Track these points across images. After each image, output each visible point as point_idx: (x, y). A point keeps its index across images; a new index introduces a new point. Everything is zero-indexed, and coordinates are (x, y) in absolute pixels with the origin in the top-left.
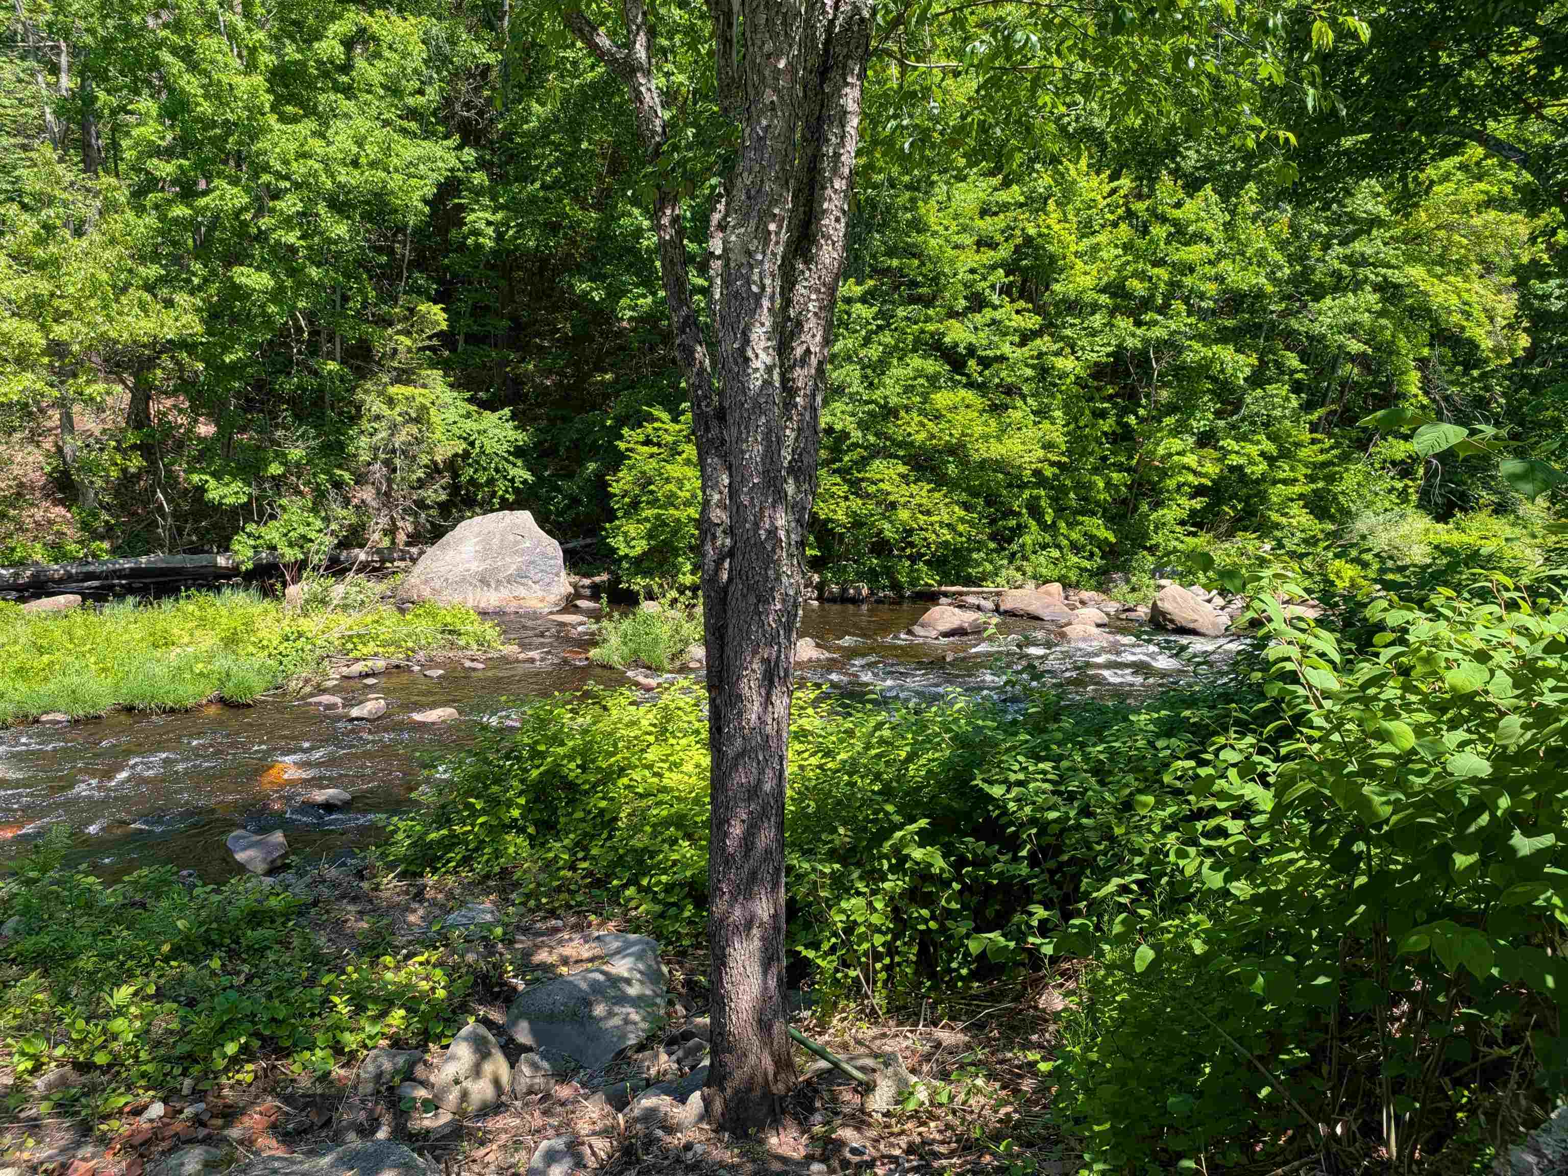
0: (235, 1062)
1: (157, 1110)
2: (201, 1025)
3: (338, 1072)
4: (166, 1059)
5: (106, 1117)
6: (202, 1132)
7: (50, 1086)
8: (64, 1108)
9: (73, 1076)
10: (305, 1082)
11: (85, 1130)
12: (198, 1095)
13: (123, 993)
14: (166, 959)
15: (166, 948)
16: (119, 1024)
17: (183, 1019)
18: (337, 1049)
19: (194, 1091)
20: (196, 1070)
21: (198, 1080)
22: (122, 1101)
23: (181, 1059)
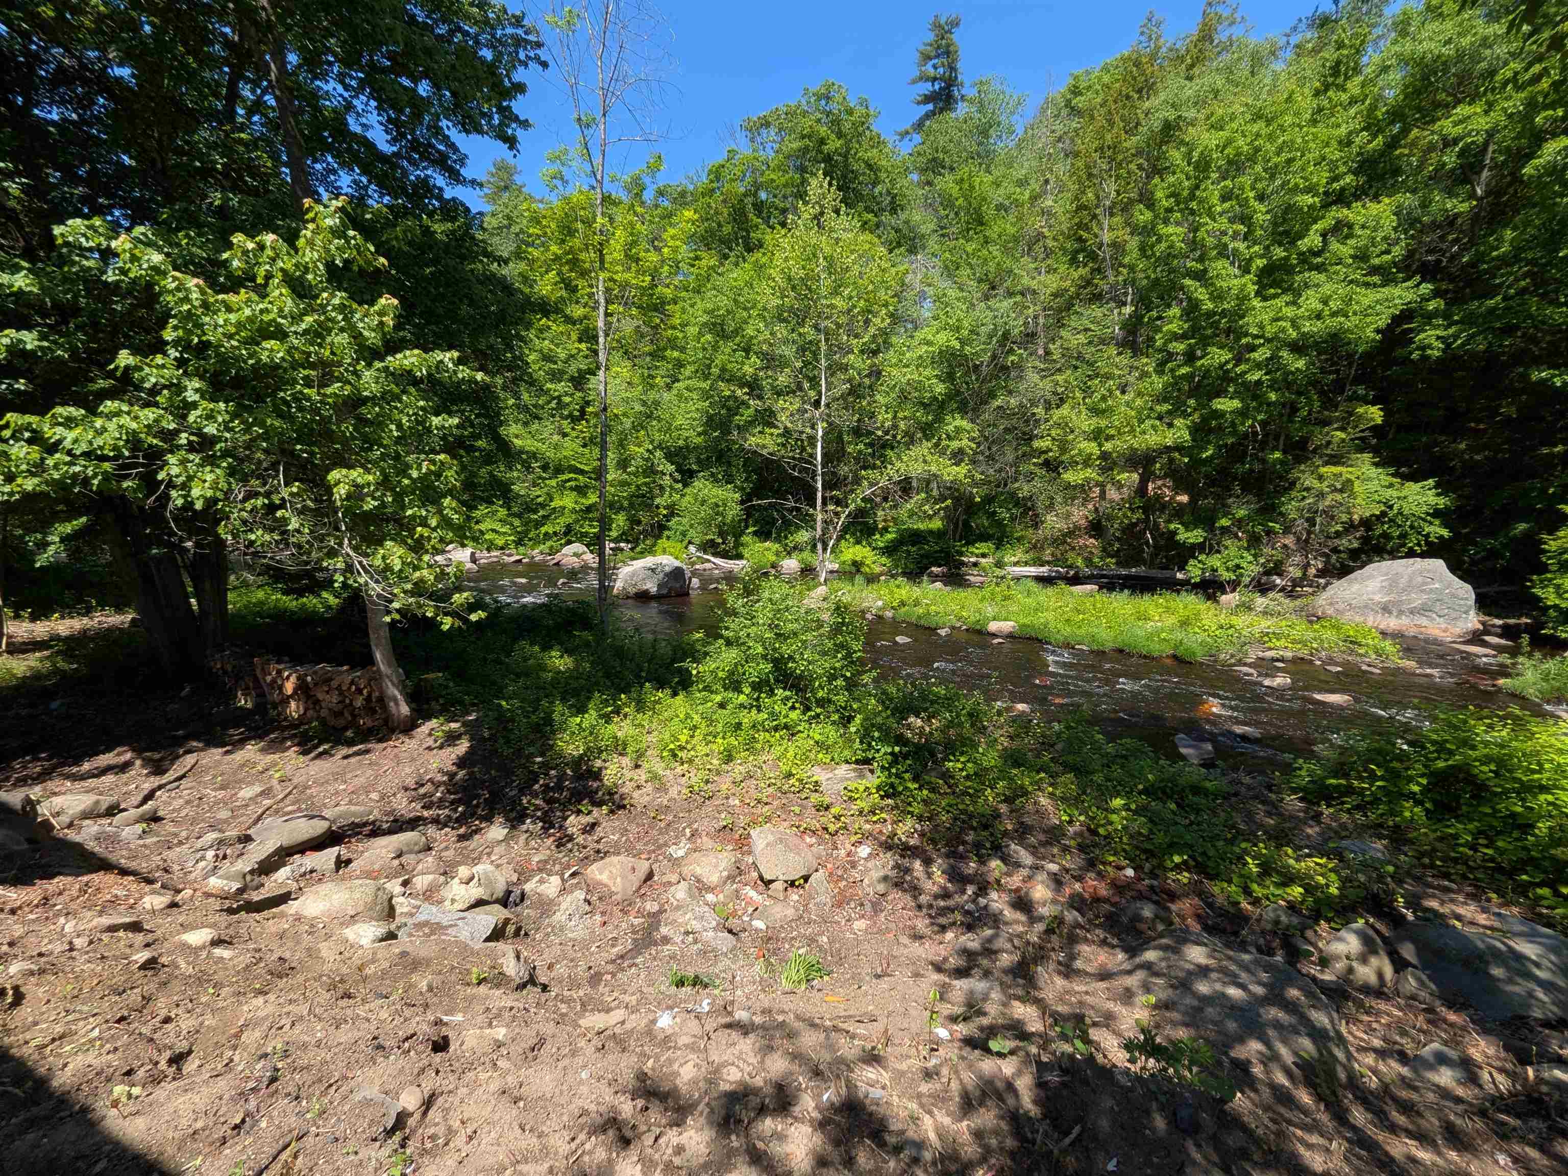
0: (1178, 868)
1: (1130, 872)
2: (1160, 838)
3: (1245, 905)
4: (1137, 848)
5: (1104, 863)
6: (1155, 898)
7: (1075, 833)
8: (1082, 848)
9: (1087, 834)
10: (1220, 900)
11: (1091, 864)
12: (1153, 875)
13: (1118, 802)
14: (1140, 793)
15: (1141, 787)
16: (1114, 817)
17: (1150, 830)
18: (1247, 892)
19: (1151, 872)
20: (1155, 862)
21: (1154, 868)
22: (1111, 859)
23: (1145, 851)
